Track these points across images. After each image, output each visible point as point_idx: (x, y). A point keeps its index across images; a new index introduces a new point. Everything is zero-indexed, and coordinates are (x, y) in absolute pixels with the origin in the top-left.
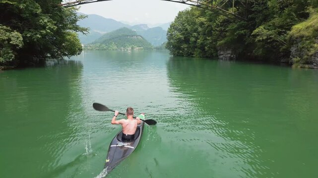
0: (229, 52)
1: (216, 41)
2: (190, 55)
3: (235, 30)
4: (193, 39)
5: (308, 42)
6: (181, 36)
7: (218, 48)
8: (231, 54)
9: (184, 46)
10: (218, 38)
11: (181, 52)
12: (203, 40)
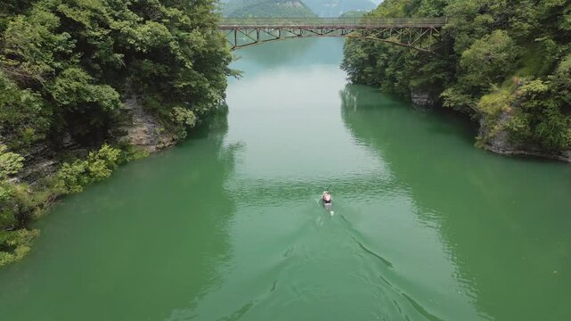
0: (426, 96)
1: (408, 78)
2: (376, 85)
3: (431, 73)
4: (380, 63)
5: (491, 121)
6: (364, 55)
7: (412, 89)
8: (428, 99)
9: (368, 69)
10: (412, 75)
11: (363, 77)
12: (394, 71)
